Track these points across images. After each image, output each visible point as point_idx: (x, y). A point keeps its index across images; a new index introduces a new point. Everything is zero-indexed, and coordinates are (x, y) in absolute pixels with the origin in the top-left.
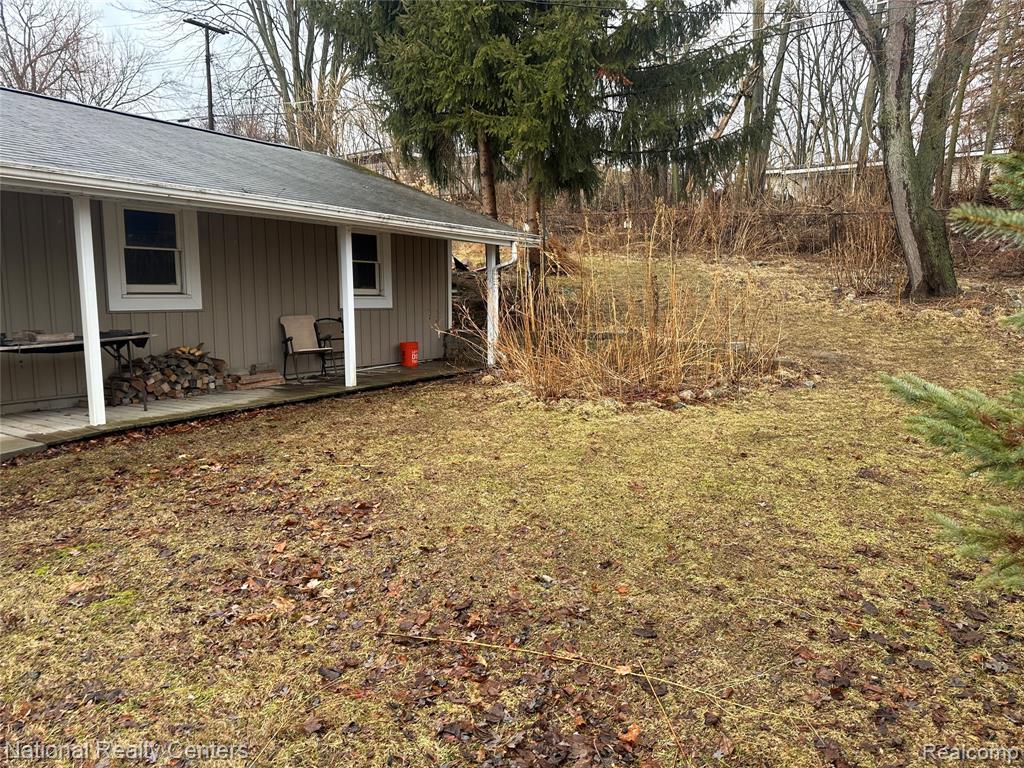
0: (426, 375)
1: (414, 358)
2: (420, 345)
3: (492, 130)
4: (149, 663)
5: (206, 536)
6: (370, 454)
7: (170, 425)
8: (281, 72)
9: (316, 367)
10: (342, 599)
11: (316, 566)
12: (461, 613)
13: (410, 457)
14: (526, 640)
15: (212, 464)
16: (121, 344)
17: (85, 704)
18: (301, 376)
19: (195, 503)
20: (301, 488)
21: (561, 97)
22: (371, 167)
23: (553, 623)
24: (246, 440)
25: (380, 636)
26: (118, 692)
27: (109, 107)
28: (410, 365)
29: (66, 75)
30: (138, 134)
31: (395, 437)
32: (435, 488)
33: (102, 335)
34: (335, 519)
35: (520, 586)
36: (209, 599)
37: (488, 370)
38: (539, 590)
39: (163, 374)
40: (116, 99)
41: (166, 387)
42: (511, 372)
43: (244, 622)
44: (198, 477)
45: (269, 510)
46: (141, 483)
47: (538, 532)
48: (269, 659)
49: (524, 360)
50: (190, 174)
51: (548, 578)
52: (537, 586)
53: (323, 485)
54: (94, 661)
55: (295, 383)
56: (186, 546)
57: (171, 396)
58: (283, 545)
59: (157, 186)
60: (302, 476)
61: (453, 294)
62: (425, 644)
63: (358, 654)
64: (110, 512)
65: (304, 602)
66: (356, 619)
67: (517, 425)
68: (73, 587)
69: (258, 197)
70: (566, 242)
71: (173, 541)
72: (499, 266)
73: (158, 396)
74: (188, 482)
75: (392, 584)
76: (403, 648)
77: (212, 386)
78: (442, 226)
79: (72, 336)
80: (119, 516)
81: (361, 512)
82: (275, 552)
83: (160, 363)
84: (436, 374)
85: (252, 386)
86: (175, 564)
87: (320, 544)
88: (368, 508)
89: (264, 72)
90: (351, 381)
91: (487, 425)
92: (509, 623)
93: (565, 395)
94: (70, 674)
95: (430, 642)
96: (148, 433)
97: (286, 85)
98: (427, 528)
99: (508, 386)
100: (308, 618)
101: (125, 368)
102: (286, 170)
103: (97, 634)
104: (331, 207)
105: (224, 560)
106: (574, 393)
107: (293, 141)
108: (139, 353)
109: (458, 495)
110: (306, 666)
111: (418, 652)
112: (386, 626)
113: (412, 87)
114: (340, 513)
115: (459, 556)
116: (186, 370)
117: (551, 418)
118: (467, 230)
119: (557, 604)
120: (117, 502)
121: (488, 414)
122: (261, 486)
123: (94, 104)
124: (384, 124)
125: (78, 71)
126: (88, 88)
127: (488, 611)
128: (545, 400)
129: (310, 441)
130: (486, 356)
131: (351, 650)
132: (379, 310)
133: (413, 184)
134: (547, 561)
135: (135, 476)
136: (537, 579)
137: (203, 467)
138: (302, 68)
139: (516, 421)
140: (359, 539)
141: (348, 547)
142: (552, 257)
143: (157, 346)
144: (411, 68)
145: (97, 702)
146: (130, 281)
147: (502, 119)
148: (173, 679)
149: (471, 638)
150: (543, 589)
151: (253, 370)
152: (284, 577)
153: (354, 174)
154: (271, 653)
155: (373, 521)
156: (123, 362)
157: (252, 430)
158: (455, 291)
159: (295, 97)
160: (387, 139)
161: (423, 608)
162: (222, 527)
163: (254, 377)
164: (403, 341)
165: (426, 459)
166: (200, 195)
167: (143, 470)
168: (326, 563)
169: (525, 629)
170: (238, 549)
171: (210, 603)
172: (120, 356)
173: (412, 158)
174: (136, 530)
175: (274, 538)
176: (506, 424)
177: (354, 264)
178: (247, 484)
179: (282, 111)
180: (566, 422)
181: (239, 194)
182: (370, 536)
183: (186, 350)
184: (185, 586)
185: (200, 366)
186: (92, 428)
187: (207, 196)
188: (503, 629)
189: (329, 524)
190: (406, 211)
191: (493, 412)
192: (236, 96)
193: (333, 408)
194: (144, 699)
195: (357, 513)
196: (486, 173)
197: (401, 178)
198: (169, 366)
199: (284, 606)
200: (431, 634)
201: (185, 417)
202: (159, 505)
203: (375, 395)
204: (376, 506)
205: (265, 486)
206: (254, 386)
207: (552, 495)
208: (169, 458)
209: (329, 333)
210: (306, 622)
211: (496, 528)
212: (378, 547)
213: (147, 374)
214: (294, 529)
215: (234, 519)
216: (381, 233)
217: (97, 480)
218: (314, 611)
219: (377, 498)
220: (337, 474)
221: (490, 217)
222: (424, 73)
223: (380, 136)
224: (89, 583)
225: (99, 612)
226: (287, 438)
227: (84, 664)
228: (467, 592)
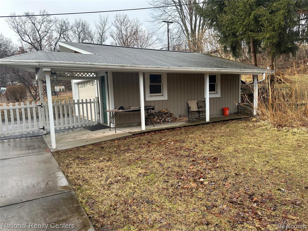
0: (232, 118)
1: (228, 112)
2: (229, 108)
3: (256, 38)
4: (159, 195)
5: (171, 162)
6: (215, 142)
7: (160, 131)
8: (187, 30)
9: (197, 115)
10: (211, 186)
11: (202, 174)
12: (251, 196)
13: (228, 144)
14: (276, 209)
15: (171, 142)
16: (148, 109)
17: (145, 203)
18: (193, 118)
19: (168, 152)
20: (195, 151)
21: (283, 23)
22: (213, 54)
23: (286, 205)
24: (179, 136)
25: (224, 199)
26: (152, 202)
27: (144, 48)
28: (226, 115)
29: (135, 41)
30: (152, 54)
31: (223, 137)
32: (238, 155)
33: (145, 107)
34: (206, 161)
35: (272, 191)
36: (173, 180)
37: (254, 117)
38: (280, 193)
39: (158, 117)
40: (145, 45)
41: (159, 121)
42: (263, 117)
43: (183, 188)
44: (168, 145)
45: (187, 156)
46: (154, 146)
47: (278, 173)
48: (191, 200)
49: (268, 113)
50: (166, 63)
51: (283, 190)
52: (279, 192)
53: (202, 150)
54: (146, 192)
55: (191, 120)
56: (166, 164)
57: (160, 123)
58: (192, 167)
59: (158, 68)
60: (195, 147)
61: (241, 92)
62: (239, 204)
63: (217, 203)
64: (147, 153)
65: (199, 185)
66: (215, 192)
67: (266, 135)
68: (140, 172)
69: (183, 67)
70: (283, 72)
71: (163, 162)
72: (258, 82)
73: (157, 123)
74: (165, 147)
75: (226, 183)
76: (231, 204)
77: (170, 120)
78: (238, 70)
79: (138, 107)
80: (150, 154)
81: (214, 160)
82: (190, 169)
83: (157, 114)
84: (235, 118)
85: (180, 121)
86: (164, 169)
87: (203, 168)
88: (216, 159)
89: (183, 32)
90: (208, 120)
91: (255, 135)
92: (268, 202)
93: (285, 126)
94: (141, 194)
95: (240, 204)
96: (155, 133)
97: (189, 35)
98: (236, 167)
99: (263, 122)
100: (201, 190)
101: (149, 115)
102: (190, 59)
103: (146, 185)
104: (203, 68)
105: (176, 169)
106: (289, 125)
107: (190, 50)
108: (152, 111)
109: (247, 158)
110: (201, 204)
111: (237, 206)
112: (225, 196)
113: (228, 29)
114: (208, 160)
115: (248, 178)
116: (163, 116)
117: (280, 134)
118: (247, 71)
119: (288, 199)
120: (149, 150)
121: (255, 131)
122: (184, 149)
123: (140, 48)
124: (218, 41)
125: (137, 40)
126: (139, 43)
127: (261, 197)
128: (277, 127)
129: (197, 137)
130: (253, 111)
131: (215, 201)
132: (216, 98)
133: (227, 58)
134: (282, 184)
135: (153, 144)
136: (279, 189)
137: (169, 143)
138: (193, 29)
139: (266, 134)
140: (215, 168)
141: (211, 170)
142: (279, 77)
143: (156, 110)
144: (228, 23)
145: (148, 203)
146: (150, 93)
147: (260, 34)
148: (165, 201)
149: (255, 205)
150: (281, 193)
151: (180, 116)
152: (193, 176)
153: (209, 57)
154: (191, 198)
155: (219, 163)
156: (149, 114)
157: (181, 133)
158: (242, 91)
159: (191, 37)
160: (219, 46)
161: (237, 193)
162: (175, 160)
163: (180, 118)
164: (224, 107)
165: (234, 145)
166: (168, 69)
167: (154, 142)
168: (205, 174)
169: (275, 205)
170: (180, 166)
171: (173, 181)
172: (148, 112)
173: (227, 50)
174: (154, 158)
175: (189, 164)
176: (262, 135)
177: (209, 84)
178: (180, 148)
179: (187, 42)
180: (286, 135)
181: (178, 67)
182: (218, 168)
183: (163, 111)
184: (167, 175)
185: (167, 115)
186: (142, 131)
187: (170, 69)
188: (266, 204)
189: (205, 162)
190: (226, 67)
191: (257, 131)
192: (175, 40)
193: (203, 127)
194: (159, 205)
195: (213, 160)
196: (253, 52)
197: (223, 57)
198: (159, 115)
199: (194, 185)
200: (240, 201)
201: (164, 129)
202: (158, 152)
203: (215, 124)
204: (219, 159)
205: (186, 149)
206: (180, 120)
207: (283, 161)
208: (160, 139)
209: (201, 105)
210: (200, 191)
211: (261, 170)
212: (221, 171)
213: (154, 117)
214: (195, 163)
215: (178, 158)
216: (217, 74)
217: (144, 144)
218: (202, 188)
219: (219, 156)
220: (206, 147)
221: (254, 66)
222: (233, 23)
223: (216, 45)
224: (143, 171)
225: (147, 179)
226: (190, 136)
227: (144, 192)
228: (252, 190)
